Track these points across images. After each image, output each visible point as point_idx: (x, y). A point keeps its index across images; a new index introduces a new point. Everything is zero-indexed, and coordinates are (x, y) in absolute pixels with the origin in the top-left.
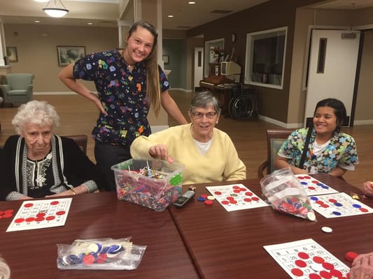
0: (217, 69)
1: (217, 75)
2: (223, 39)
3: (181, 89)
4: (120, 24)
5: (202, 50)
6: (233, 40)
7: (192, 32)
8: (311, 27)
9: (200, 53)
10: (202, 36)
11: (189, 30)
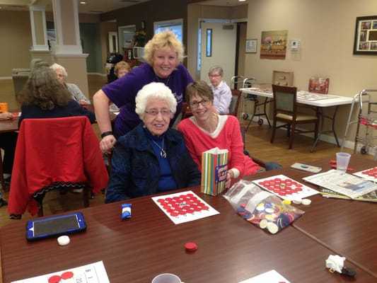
0: (130, 54)
1: (130, 58)
2: (134, 26)
3: (97, 74)
4: (32, 9)
5: (115, 34)
6: (143, 26)
7: (104, 17)
8: (200, 20)
9: (114, 38)
10: (115, 21)
11: (101, 15)
